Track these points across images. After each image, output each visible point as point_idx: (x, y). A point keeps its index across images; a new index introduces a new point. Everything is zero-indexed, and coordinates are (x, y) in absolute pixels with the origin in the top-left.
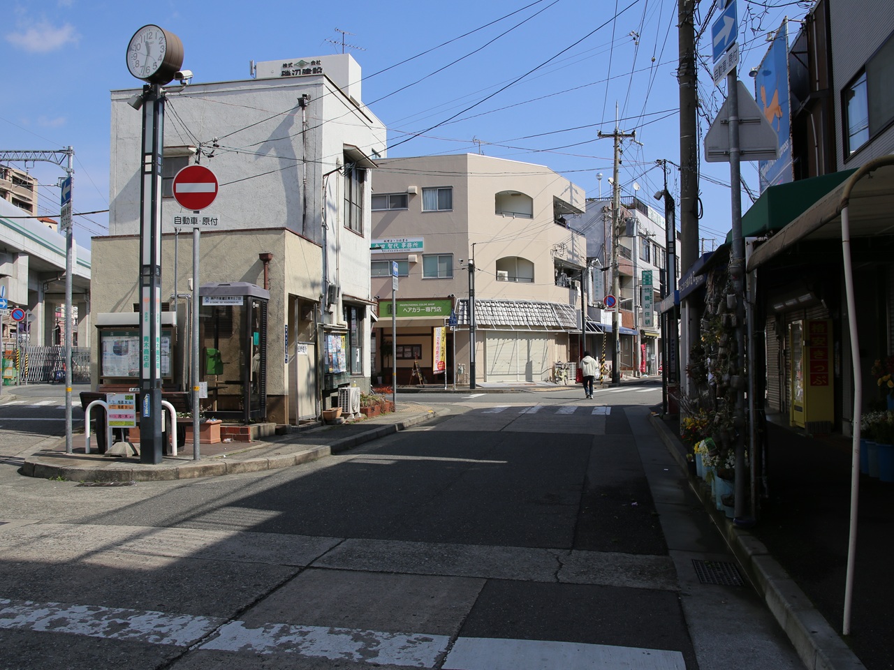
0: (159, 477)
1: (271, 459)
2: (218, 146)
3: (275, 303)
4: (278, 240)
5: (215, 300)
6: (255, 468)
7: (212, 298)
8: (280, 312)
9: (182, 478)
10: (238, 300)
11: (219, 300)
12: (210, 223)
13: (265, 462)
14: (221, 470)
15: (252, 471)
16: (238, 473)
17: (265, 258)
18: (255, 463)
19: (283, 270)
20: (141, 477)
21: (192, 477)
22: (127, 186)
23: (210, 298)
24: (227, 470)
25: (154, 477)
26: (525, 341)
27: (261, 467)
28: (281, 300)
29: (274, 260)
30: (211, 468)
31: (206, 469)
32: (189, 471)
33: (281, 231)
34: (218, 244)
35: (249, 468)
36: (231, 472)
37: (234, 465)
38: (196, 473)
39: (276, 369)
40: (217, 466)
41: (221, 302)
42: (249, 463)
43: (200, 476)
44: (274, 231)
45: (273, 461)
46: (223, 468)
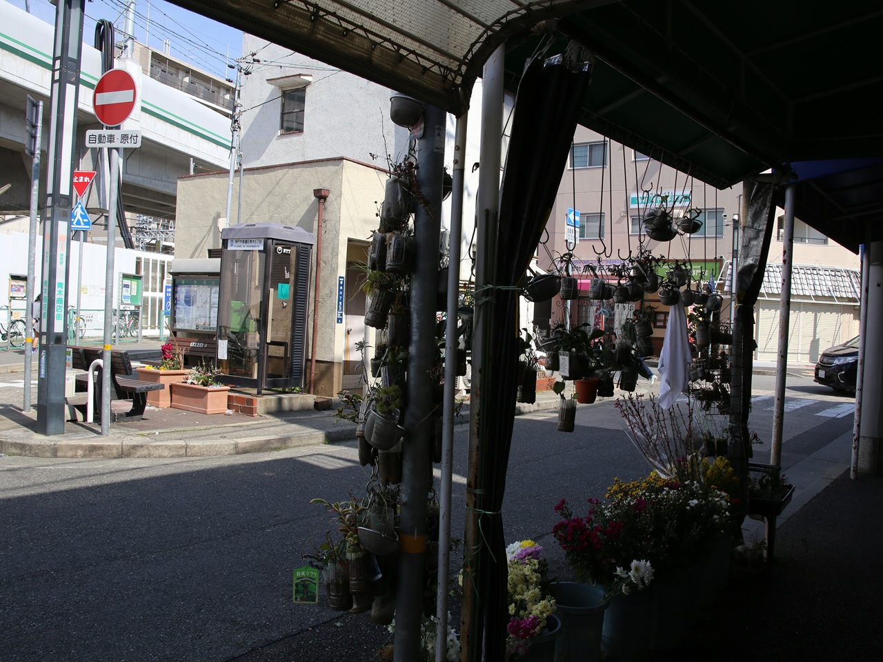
0: (33, 452)
1: (192, 443)
2: (258, 61)
3: (330, 250)
4: (336, 172)
5: (239, 244)
6: (166, 453)
7: (236, 242)
8: (334, 261)
9: (60, 457)
10: (259, 244)
11: (242, 244)
12: (129, 140)
13: (182, 447)
14: (115, 451)
15: (160, 457)
16: (139, 457)
17: (321, 196)
18: (166, 447)
19: (340, 209)
20: (14, 450)
21: (75, 456)
22: (252, 125)
23: (234, 241)
24: (124, 453)
25: (28, 452)
26: (811, 315)
27: (175, 453)
28: (336, 246)
29: (331, 198)
30: (101, 448)
31: (93, 449)
32: (71, 449)
33: (339, 162)
34: (281, 179)
35: (157, 453)
36: (128, 455)
37: (134, 447)
38: (80, 452)
39: (327, 329)
40: (109, 446)
41: (244, 246)
42: (155, 446)
43: (84, 456)
44: (333, 162)
45: (194, 447)
46: (117, 449)
